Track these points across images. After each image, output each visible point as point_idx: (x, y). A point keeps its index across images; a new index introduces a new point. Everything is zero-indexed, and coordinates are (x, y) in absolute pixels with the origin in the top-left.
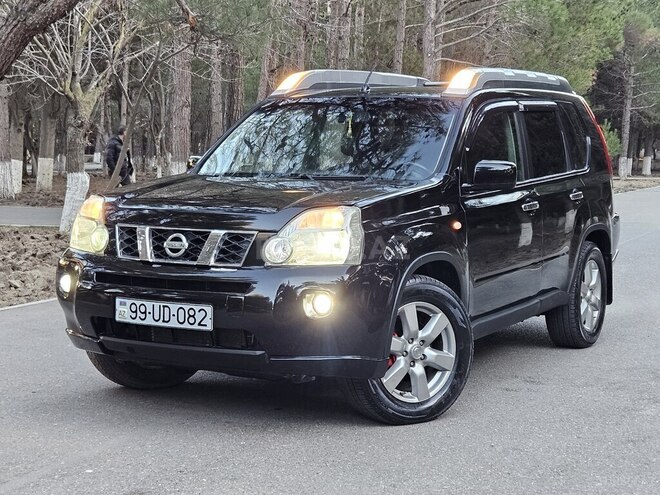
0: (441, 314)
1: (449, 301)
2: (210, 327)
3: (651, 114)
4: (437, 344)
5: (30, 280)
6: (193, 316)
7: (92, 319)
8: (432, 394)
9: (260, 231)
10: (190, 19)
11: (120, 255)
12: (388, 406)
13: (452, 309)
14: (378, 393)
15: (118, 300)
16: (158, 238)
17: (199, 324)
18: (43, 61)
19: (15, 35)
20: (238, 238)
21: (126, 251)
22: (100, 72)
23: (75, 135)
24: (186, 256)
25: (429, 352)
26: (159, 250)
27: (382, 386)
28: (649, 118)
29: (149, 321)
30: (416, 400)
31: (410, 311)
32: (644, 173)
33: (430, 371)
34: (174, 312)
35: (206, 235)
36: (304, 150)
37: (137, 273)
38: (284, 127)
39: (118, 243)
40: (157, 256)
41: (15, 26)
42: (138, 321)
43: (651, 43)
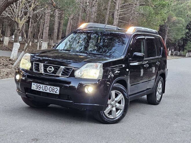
0: (121, 94)
1: (124, 91)
2: (58, 93)
3: (172, 39)
4: (120, 102)
5: (2, 72)
6: (54, 90)
7: (25, 88)
8: (117, 116)
9: (74, 68)
10: (54, 4)
11: (34, 71)
12: (105, 119)
13: (124, 93)
14: (102, 115)
15: (33, 83)
16: (45, 67)
17: (55, 92)
18: (10, 11)
19: (4, 4)
20: (68, 69)
21: (36, 70)
22: (25, 15)
23: (17, 32)
24: (53, 73)
25: (117, 104)
26: (45, 70)
27: (104, 113)
28: (171, 41)
29: (41, 90)
30: (113, 117)
31: (113, 93)
32: (169, 55)
33: (117, 110)
34: (48, 88)
35: (59, 67)
36: (84, 45)
37: (37, 76)
38: (79, 38)
39: (34, 67)
40: (45, 72)
41: (5, 2)
42: (38, 90)
43: (174, 21)
